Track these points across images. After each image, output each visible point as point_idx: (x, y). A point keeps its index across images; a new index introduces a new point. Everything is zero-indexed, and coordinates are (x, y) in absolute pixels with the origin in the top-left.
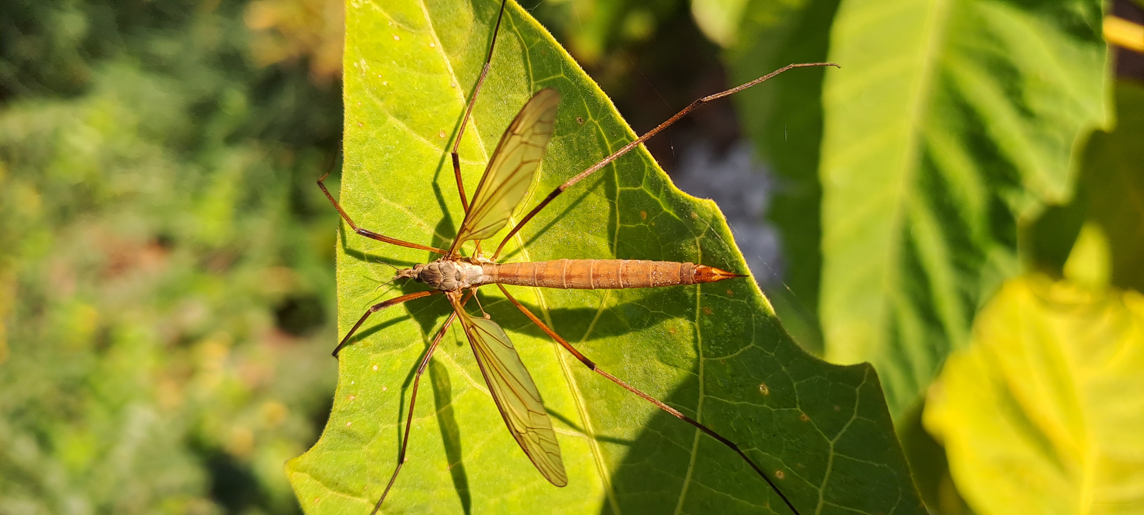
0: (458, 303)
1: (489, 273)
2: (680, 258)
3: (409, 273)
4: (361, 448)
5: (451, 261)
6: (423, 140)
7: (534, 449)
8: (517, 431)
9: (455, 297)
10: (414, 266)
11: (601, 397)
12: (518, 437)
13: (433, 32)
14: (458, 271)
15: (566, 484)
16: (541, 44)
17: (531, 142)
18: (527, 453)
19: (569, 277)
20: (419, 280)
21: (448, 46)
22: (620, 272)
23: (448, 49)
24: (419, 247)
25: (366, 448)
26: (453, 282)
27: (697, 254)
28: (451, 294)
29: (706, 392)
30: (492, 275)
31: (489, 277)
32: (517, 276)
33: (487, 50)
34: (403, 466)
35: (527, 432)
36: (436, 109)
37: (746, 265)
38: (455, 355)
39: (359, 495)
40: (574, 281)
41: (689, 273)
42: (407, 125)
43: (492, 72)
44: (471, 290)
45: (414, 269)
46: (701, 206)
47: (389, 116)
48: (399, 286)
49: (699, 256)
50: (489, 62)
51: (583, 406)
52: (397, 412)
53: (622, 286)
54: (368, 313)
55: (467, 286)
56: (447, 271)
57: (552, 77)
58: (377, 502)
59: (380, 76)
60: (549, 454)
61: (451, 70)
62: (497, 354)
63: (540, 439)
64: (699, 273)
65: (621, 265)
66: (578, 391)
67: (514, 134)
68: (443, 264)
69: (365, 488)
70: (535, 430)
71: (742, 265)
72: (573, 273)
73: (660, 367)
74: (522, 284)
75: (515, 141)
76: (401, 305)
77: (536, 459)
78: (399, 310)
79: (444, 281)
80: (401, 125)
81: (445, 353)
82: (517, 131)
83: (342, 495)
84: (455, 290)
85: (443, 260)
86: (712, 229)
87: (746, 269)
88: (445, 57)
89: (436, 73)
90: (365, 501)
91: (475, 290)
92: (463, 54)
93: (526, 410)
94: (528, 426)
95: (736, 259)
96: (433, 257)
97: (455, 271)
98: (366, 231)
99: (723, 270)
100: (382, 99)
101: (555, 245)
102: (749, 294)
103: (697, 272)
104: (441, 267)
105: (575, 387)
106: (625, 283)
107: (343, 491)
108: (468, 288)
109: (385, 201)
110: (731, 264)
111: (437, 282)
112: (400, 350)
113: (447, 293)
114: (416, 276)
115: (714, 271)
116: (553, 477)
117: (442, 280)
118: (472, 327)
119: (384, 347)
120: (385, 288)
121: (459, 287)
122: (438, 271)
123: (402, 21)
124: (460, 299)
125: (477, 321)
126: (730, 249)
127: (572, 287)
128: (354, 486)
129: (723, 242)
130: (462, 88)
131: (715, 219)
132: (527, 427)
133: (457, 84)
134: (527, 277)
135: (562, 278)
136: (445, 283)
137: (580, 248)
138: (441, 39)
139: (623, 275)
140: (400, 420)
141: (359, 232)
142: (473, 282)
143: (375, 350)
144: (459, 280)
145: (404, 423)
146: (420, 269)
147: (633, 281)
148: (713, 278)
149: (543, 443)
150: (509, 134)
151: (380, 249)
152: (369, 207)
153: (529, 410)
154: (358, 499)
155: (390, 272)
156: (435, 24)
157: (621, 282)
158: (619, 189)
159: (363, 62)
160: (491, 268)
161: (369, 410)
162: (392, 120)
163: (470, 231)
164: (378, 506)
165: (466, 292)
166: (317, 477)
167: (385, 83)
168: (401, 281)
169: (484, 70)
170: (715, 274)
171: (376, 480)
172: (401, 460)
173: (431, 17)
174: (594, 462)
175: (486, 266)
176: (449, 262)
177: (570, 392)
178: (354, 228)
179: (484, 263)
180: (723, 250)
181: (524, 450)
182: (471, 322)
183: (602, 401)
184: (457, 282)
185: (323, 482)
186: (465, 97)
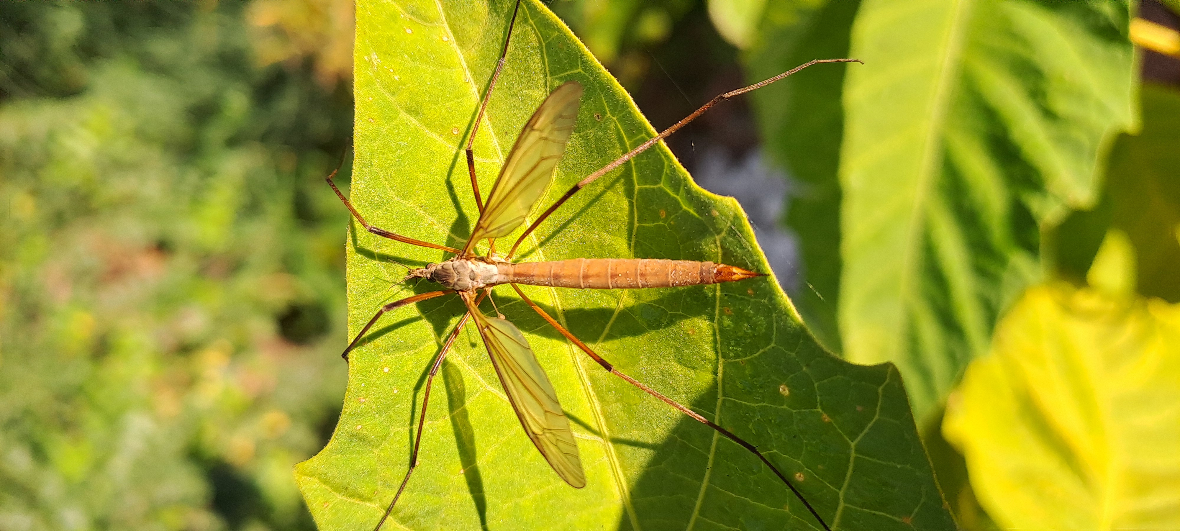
0: (473, 303)
1: (504, 272)
2: (700, 257)
3: (422, 273)
4: (371, 452)
5: (465, 260)
6: (435, 136)
7: (551, 450)
8: (533, 433)
9: (469, 297)
10: (427, 266)
11: (617, 401)
12: (535, 439)
13: (446, 25)
14: (473, 271)
15: (584, 486)
16: (558, 37)
17: (551, 138)
18: (544, 455)
19: (586, 277)
20: (432, 280)
21: (462, 40)
22: (639, 272)
23: (462, 44)
24: (432, 246)
25: (376, 451)
26: (467, 282)
27: (717, 253)
28: (465, 294)
29: (724, 394)
30: (507, 274)
31: (503, 276)
33: (503, 44)
34: (415, 471)
35: (544, 433)
36: (449, 105)
37: (767, 264)
38: (468, 357)
39: (370, 500)
40: (591, 281)
41: (709, 272)
42: (419, 120)
43: (507, 67)
44: (486, 290)
45: (426, 268)
46: (722, 203)
47: (402, 111)
48: (411, 286)
49: (720, 255)
50: (504, 56)
51: (598, 409)
52: (409, 416)
53: (640, 286)
54: (381, 313)
55: (481, 285)
56: (461, 270)
57: (569, 73)
58: (388, 507)
59: (392, 70)
61: (465, 65)
62: (513, 355)
63: (557, 440)
64: (719, 272)
65: (640, 264)
66: (594, 395)
67: (532, 130)
68: (457, 263)
69: (376, 493)
70: (553, 431)
71: (763, 264)
72: (591, 272)
73: (678, 369)
74: (538, 284)
75: (533, 137)
76: (413, 305)
77: (554, 461)
78: (411, 310)
79: (458, 280)
80: (413, 121)
81: (457, 355)
82: (536, 126)
83: (350, 500)
84: (469, 290)
85: (457, 258)
86: (733, 227)
87: (768, 269)
88: (459, 51)
89: (449, 68)
90: (374, 506)
91: (489, 290)
92: (476, 48)
93: (541, 411)
94: (545, 427)
95: (758, 258)
96: (447, 257)
97: (470, 271)
98: (377, 229)
99: (743, 270)
100: (393, 94)
101: (571, 245)
102: (770, 294)
103: (717, 271)
104: (455, 266)
105: (591, 390)
106: (644, 283)
107: (353, 496)
108: (483, 288)
109: (396, 199)
110: (752, 263)
111: (451, 281)
112: (412, 352)
113: (461, 293)
114: (429, 276)
115: (735, 270)
116: (571, 479)
117: (456, 280)
118: (487, 327)
119: (395, 348)
120: (397, 288)
121: (473, 287)
122: (452, 270)
123: (413, 14)
124: (474, 299)
125: (491, 321)
126: (752, 247)
127: (590, 287)
128: (364, 490)
129: (744, 241)
130: (476, 84)
131: (737, 217)
132: (544, 429)
133: (471, 79)
134: (543, 276)
135: (579, 277)
136: (459, 282)
137: (596, 248)
138: (455, 32)
139: (642, 275)
140: (412, 423)
141: (371, 231)
142: (488, 282)
143: (387, 352)
144: (473, 280)
145: (416, 426)
146: (433, 269)
147: (652, 280)
148: (734, 277)
149: (560, 444)
150: (528, 129)
151: (391, 248)
152: (380, 205)
153: (546, 411)
154: (368, 504)
155: (402, 271)
156: (448, 16)
157: (640, 282)
158: (637, 187)
159: (374, 56)
160: (506, 267)
161: (379, 412)
162: (404, 116)
163: (486, 229)
164: (389, 511)
165: (480, 292)
166: (326, 482)
167: (396, 78)
168: (414, 281)
169: (499, 64)
170: (735, 274)
171: (387, 484)
172: (413, 464)
173: (444, 10)
174: (610, 466)
175: (500, 264)
176: (463, 261)
177: (585, 396)
178: (365, 226)
179: (499, 263)
180: (744, 248)
181: (541, 452)
182: (486, 322)
183: (618, 404)
184: (471, 281)
185: (332, 487)
186: (479, 92)
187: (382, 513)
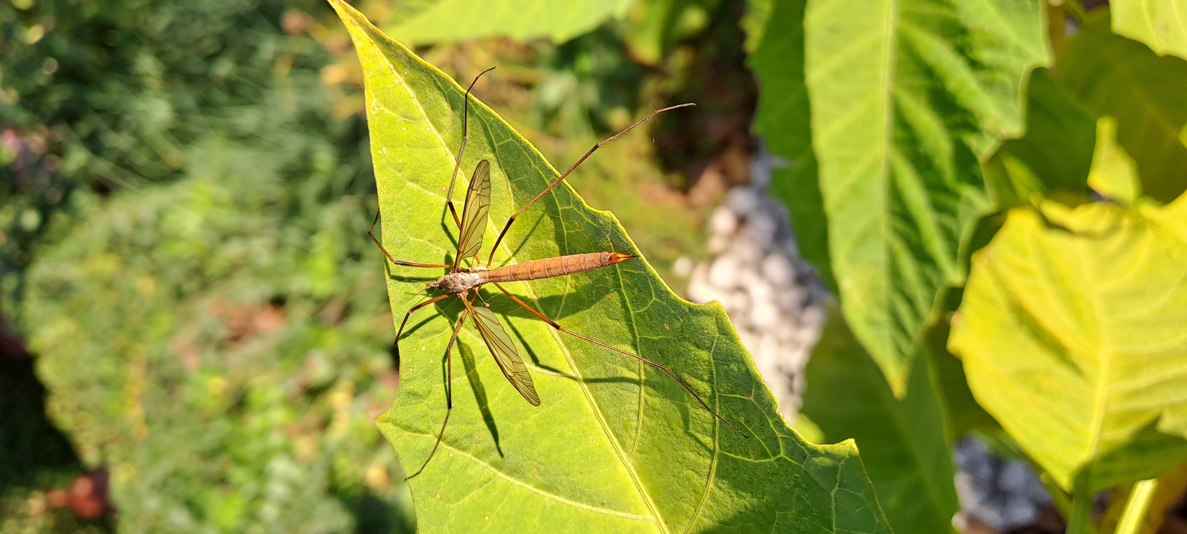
0: (466, 299)
1: (483, 276)
3: (434, 284)
4: (422, 402)
5: (457, 273)
6: (432, 194)
7: (520, 385)
8: (509, 376)
9: (463, 296)
10: (436, 279)
11: (579, 347)
12: (511, 379)
13: (427, 120)
14: (462, 279)
15: (540, 403)
16: (494, 121)
17: (482, 194)
18: (517, 389)
19: (532, 272)
20: (440, 288)
21: (439, 128)
22: (563, 265)
23: (440, 131)
24: (436, 266)
25: (426, 402)
26: (461, 287)
27: (610, 246)
28: (461, 295)
29: (640, 335)
30: (485, 278)
31: (483, 279)
32: (500, 277)
33: (462, 128)
34: (452, 410)
35: (515, 376)
36: (437, 172)
37: (637, 249)
39: (427, 433)
40: (536, 274)
41: (605, 259)
42: (420, 186)
43: (469, 142)
44: (474, 290)
45: (437, 281)
46: (603, 215)
47: (408, 182)
49: (612, 246)
50: (465, 135)
51: (568, 355)
52: (442, 376)
53: (566, 273)
54: (408, 315)
55: (470, 287)
56: (455, 280)
57: (506, 141)
58: (439, 436)
59: (397, 157)
60: (529, 387)
61: (444, 143)
62: (490, 329)
63: (522, 378)
64: (611, 258)
65: (564, 260)
66: (564, 346)
67: (473, 190)
68: (452, 276)
69: (430, 428)
70: (519, 373)
71: (635, 249)
73: (610, 322)
74: (505, 281)
75: (473, 194)
77: (522, 391)
79: (454, 286)
80: (415, 186)
81: (469, 333)
83: (414, 434)
84: (463, 291)
85: (452, 273)
86: (613, 229)
87: (639, 253)
88: (438, 135)
89: (434, 148)
90: (430, 436)
91: (477, 289)
92: (449, 131)
93: (511, 362)
94: (514, 371)
95: (631, 246)
97: (460, 279)
98: (400, 262)
99: (625, 254)
100: (400, 171)
101: (530, 250)
102: (643, 267)
103: (610, 258)
104: (451, 277)
105: (561, 343)
106: (568, 271)
107: (415, 432)
108: (471, 289)
109: (412, 239)
111: (450, 288)
112: (438, 335)
113: (458, 294)
114: (438, 285)
115: (620, 255)
116: (532, 401)
117: (453, 286)
118: (476, 314)
119: (426, 334)
121: (465, 289)
122: (449, 280)
123: (405, 117)
124: (466, 297)
125: (478, 309)
126: (627, 240)
127: (536, 278)
128: (423, 427)
129: (622, 237)
130: (453, 154)
131: (614, 223)
132: (514, 372)
133: (450, 152)
134: (506, 276)
135: (528, 273)
136: (455, 288)
137: (546, 250)
138: (433, 124)
139: (566, 267)
141: (396, 263)
142: (474, 284)
143: (421, 338)
144: (464, 285)
146: (439, 281)
147: (572, 269)
148: (619, 260)
149: (524, 381)
150: (471, 190)
152: (402, 245)
153: (513, 362)
154: (426, 435)
155: (423, 285)
156: (428, 114)
157: (565, 271)
158: (560, 209)
159: (384, 149)
160: (483, 273)
161: (425, 376)
162: (409, 184)
163: (463, 252)
164: (440, 438)
165: (471, 292)
166: (396, 425)
167: (400, 161)
169: (464, 140)
170: (620, 258)
171: (435, 421)
172: (450, 406)
173: (424, 110)
174: (583, 392)
175: (480, 272)
176: (455, 274)
177: (558, 347)
178: (392, 261)
179: (479, 271)
180: (622, 241)
181: (515, 387)
182: (474, 311)
183: (579, 350)
184: (463, 286)
185: (401, 427)
186: (456, 160)
187: (436, 440)
